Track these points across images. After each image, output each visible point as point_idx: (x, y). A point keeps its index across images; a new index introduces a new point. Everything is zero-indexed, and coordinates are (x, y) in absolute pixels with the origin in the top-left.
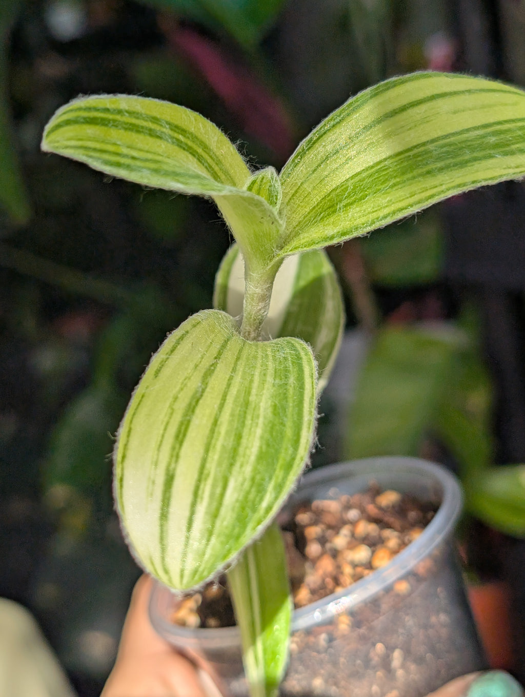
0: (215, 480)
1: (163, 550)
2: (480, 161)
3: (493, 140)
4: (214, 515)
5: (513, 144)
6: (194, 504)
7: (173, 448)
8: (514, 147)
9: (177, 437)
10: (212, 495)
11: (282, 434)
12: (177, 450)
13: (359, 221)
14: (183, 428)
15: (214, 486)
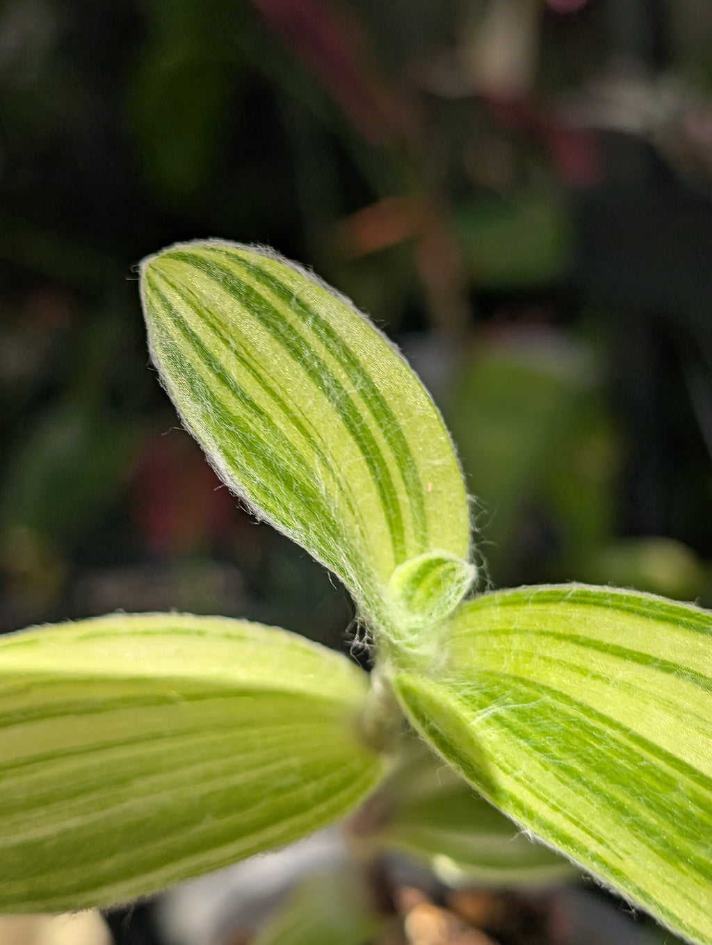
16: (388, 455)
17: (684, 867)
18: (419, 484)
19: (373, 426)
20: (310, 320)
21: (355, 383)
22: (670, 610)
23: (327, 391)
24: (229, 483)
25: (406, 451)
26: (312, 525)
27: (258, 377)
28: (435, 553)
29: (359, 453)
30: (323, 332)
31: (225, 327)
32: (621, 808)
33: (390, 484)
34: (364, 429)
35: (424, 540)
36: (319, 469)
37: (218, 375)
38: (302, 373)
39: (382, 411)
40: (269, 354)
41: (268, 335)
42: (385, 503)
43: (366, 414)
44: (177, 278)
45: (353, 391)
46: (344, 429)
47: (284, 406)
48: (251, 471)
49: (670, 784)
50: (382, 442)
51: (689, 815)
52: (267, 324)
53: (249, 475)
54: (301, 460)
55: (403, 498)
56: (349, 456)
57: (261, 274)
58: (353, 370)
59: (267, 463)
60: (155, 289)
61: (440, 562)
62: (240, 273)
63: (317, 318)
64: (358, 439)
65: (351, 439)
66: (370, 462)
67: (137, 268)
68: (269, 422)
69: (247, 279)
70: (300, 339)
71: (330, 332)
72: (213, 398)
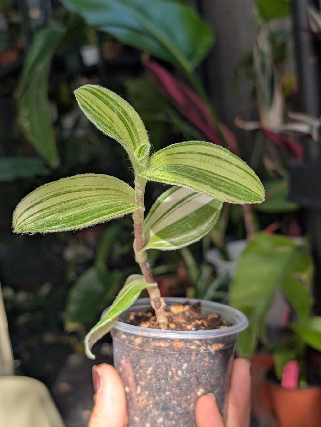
0: (50, 212)
1: (20, 216)
2: (201, 183)
3: (215, 181)
4: (39, 218)
5: (221, 187)
6: (38, 212)
7: (49, 197)
8: (220, 188)
9: (54, 195)
10: (44, 214)
11: (84, 217)
12: (50, 198)
13: (155, 176)
14: (58, 194)
15: (47, 213)
16: (129, 124)
17: (197, 182)
18: (136, 130)
19: (125, 118)
20: (109, 98)
21: (120, 109)
22: (189, 143)
23: (115, 112)
24: (99, 129)
25: (132, 122)
26: (116, 136)
27: (101, 110)
28: (142, 145)
29: (123, 124)
30: (112, 101)
31: (93, 101)
32: (184, 176)
33: (130, 131)
34: (123, 119)
35: (139, 142)
36: (116, 127)
37: (93, 109)
38: (109, 108)
39: (126, 115)
40: (102, 105)
41: (101, 101)
42: (130, 135)
43: (123, 115)
44: (82, 93)
45: (120, 111)
46: (119, 119)
47: (107, 115)
48: (103, 126)
49: (193, 170)
50: (127, 121)
51: (197, 174)
52: (101, 99)
53: (102, 127)
54: (111, 124)
55: (133, 133)
56: (121, 124)
57: (98, 90)
58: (119, 107)
59: (105, 125)
60: (78, 95)
61: (143, 146)
62: (93, 90)
63: (110, 98)
64: (122, 121)
65: (121, 121)
66: (125, 126)
67: (73, 92)
68: (104, 117)
69: (95, 91)
70: (107, 102)
71: (113, 100)
72: (93, 114)
